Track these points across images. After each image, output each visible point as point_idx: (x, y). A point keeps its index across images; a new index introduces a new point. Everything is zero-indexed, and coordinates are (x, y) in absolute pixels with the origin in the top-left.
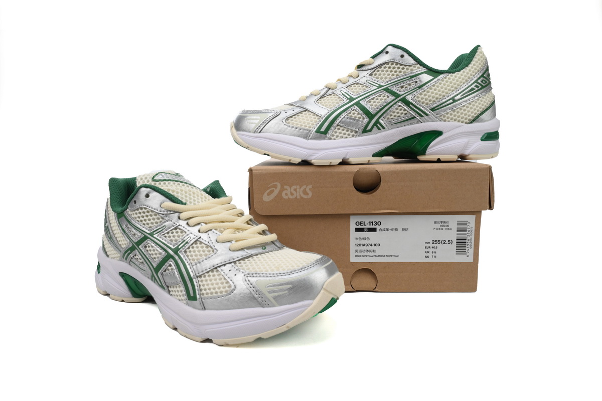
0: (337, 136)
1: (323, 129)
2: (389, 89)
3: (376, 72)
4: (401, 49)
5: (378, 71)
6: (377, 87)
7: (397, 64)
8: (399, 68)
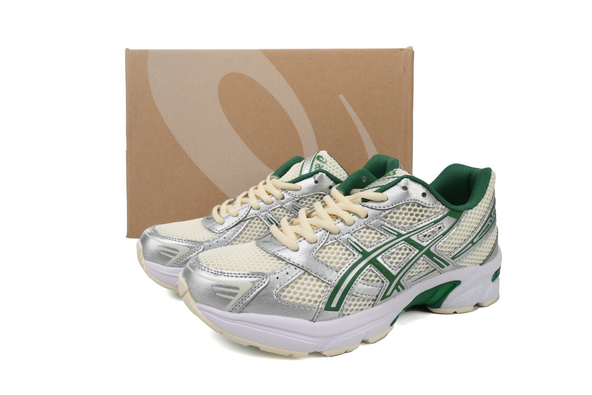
0: (352, 310)
1: (334, 305)
2: (411, 240)
3: (392, 214)
4: (421, 184)
5: (395, 213)
6: (396, 237)
7: (419, 205)
8: (421, 211)
